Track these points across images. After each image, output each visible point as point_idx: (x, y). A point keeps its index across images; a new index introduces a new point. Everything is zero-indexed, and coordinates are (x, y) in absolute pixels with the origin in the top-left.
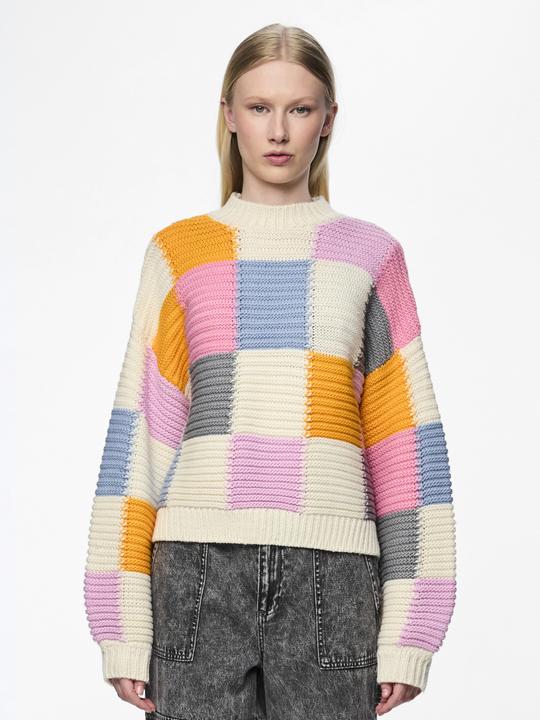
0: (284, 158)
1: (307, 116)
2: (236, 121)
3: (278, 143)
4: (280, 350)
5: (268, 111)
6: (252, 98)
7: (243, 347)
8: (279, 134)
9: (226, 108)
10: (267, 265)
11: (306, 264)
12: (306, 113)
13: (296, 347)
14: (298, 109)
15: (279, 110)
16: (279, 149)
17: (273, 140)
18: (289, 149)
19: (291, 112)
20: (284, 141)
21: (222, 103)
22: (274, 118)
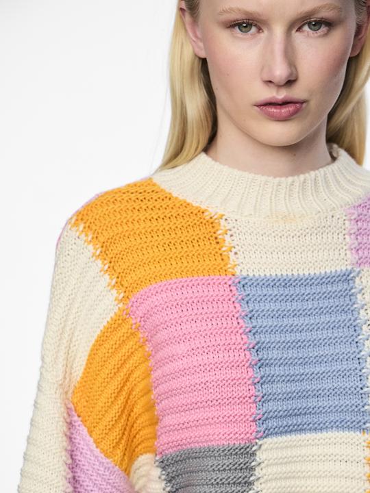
0: (291, 108)
1: (326, 35)
2: (206, 40)
3: (279, 86)
4: (324, 435)
5: (260, 30)
6: (231, 10)
7: (268, 434)
8: (280, 71)
9: (188, 18)
10: (286, 283)
11: (347, 278)
12: (324, 29)
13: (349, 428)
14: (309, 24)
15: (279, 31)
16: (281, 95)
17: (270, 82)
18: (297, 92)
19: (299, 29)
20: (290, 82)
21: (181, 10)
22: (270, 40)
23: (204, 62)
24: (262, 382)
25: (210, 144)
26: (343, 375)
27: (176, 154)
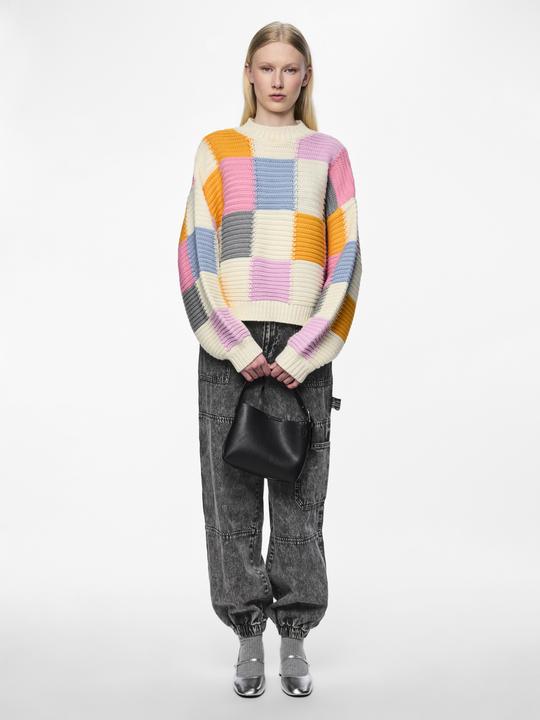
0: (281, 97)
1: (294, 74)
2: (254, 77)
3: (277, 89)
5: (272, 70)
6: (263, 63)
7: (258, 208)
8: (278, 84)
9: (248, 69)
10: (271, 161)
11: (292, 162)
12: (293, 72)
13: (288, 209)
14: (289, 70)
15: (278, 70)
16: (278, 92)
17: (274, 87)
18: (283, 92)
19: (285, 71)
20: (281, 88)
22: (275, 74)
23: (253, 85)
24: (257, 191)
25: (254, 116)
26: (286, 197)
27: (244, 122)
